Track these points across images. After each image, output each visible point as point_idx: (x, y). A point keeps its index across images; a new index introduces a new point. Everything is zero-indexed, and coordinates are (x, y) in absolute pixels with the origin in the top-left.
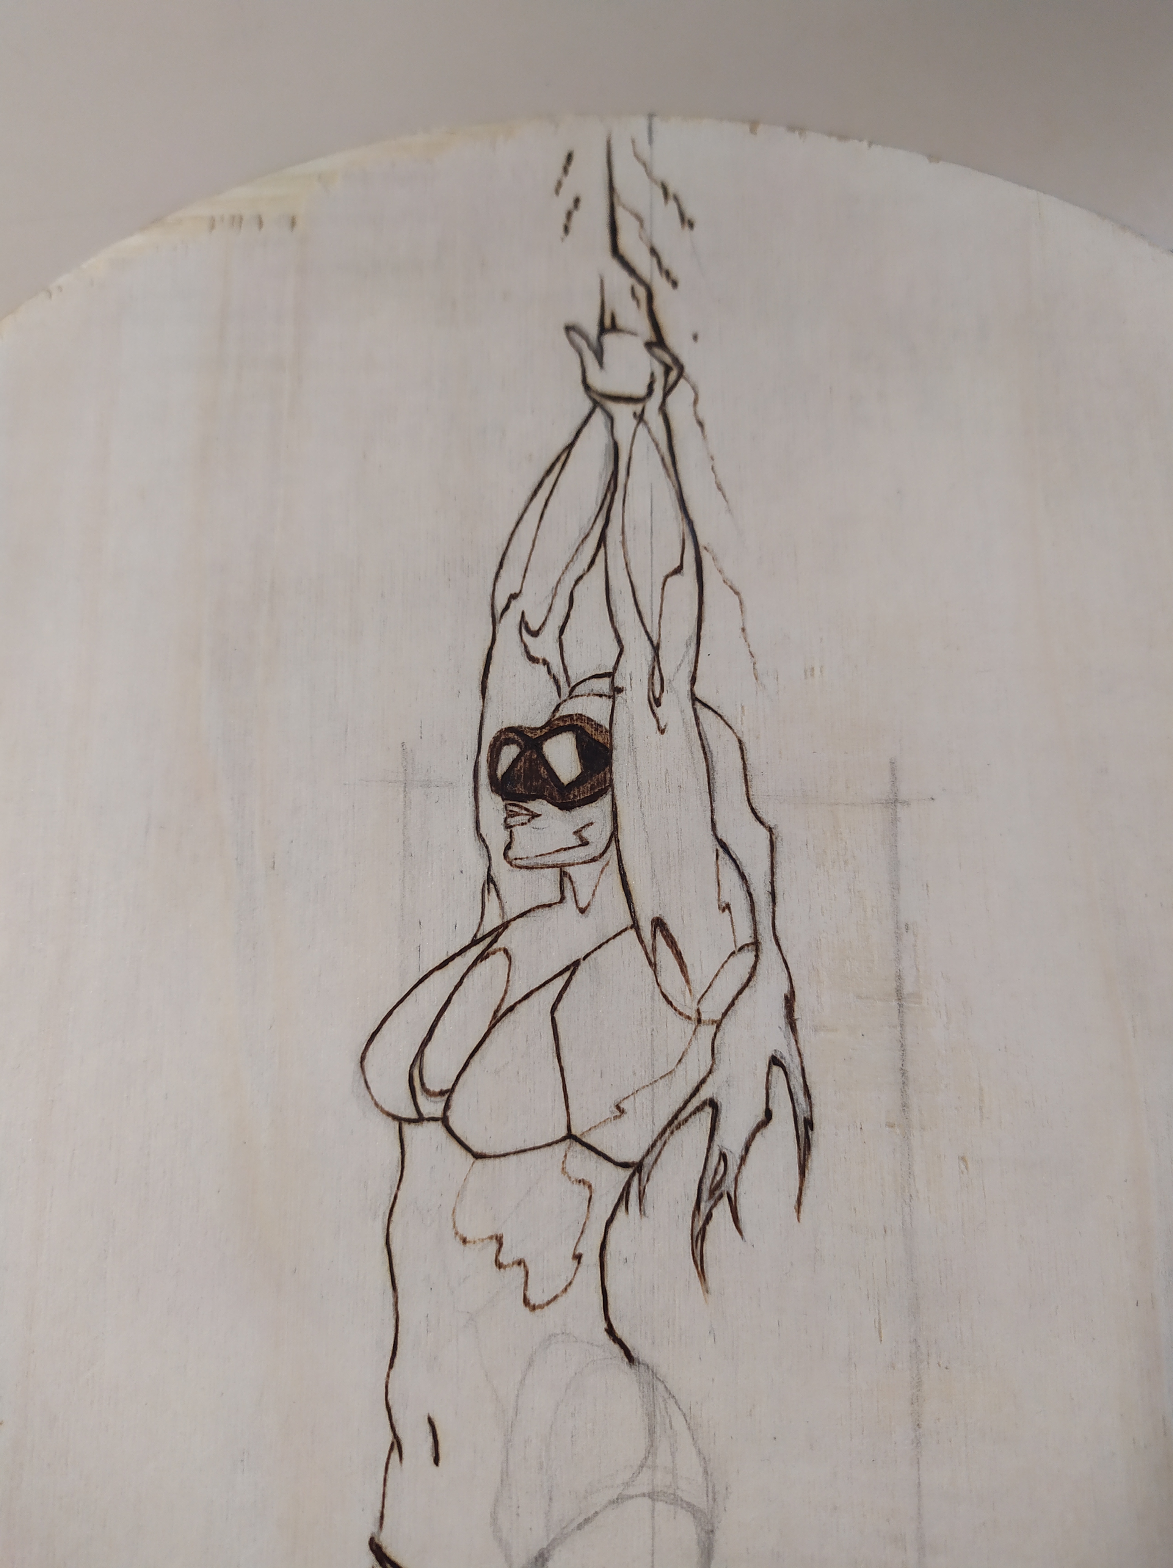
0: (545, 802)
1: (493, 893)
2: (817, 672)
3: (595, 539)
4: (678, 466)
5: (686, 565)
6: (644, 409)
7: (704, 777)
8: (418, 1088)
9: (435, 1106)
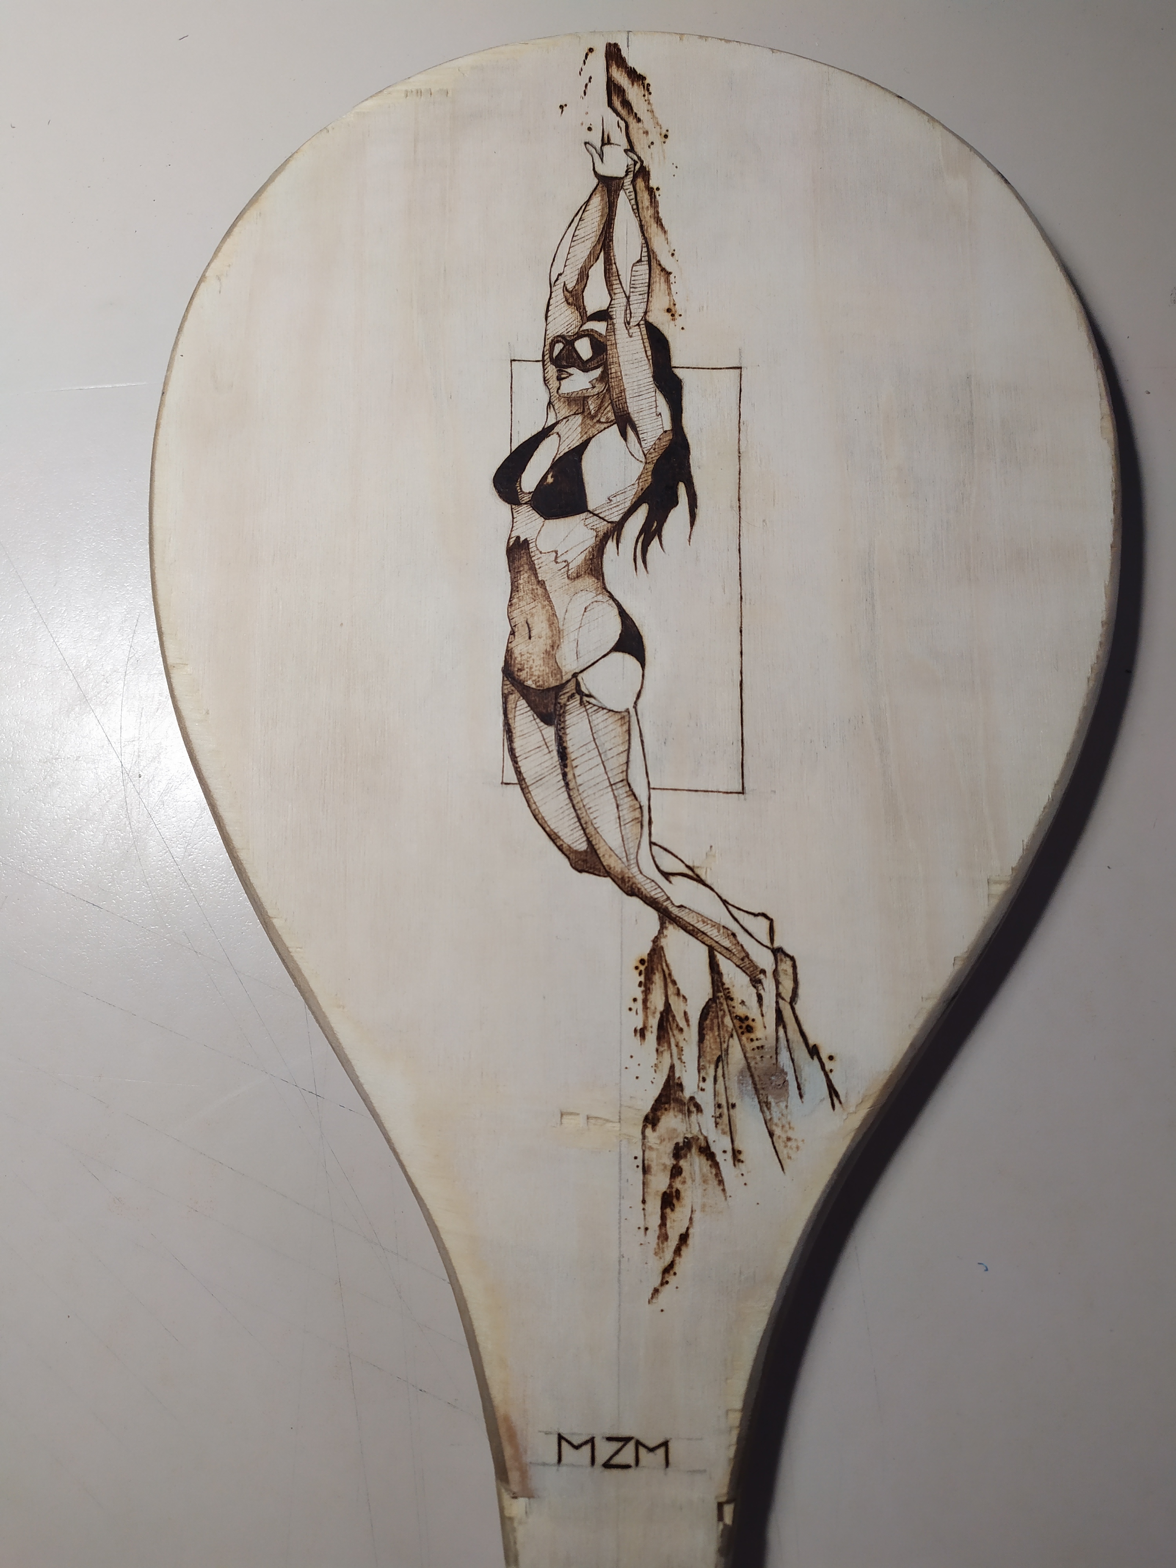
0: (575, 369)
1: (552, 409)
2: (705, 308)
3: (599, 247)
4: (640, 210)
5: (643, 259)
6: (623, 183)
7: (650, 357)
8: (519, 491)
9: (526, 498)
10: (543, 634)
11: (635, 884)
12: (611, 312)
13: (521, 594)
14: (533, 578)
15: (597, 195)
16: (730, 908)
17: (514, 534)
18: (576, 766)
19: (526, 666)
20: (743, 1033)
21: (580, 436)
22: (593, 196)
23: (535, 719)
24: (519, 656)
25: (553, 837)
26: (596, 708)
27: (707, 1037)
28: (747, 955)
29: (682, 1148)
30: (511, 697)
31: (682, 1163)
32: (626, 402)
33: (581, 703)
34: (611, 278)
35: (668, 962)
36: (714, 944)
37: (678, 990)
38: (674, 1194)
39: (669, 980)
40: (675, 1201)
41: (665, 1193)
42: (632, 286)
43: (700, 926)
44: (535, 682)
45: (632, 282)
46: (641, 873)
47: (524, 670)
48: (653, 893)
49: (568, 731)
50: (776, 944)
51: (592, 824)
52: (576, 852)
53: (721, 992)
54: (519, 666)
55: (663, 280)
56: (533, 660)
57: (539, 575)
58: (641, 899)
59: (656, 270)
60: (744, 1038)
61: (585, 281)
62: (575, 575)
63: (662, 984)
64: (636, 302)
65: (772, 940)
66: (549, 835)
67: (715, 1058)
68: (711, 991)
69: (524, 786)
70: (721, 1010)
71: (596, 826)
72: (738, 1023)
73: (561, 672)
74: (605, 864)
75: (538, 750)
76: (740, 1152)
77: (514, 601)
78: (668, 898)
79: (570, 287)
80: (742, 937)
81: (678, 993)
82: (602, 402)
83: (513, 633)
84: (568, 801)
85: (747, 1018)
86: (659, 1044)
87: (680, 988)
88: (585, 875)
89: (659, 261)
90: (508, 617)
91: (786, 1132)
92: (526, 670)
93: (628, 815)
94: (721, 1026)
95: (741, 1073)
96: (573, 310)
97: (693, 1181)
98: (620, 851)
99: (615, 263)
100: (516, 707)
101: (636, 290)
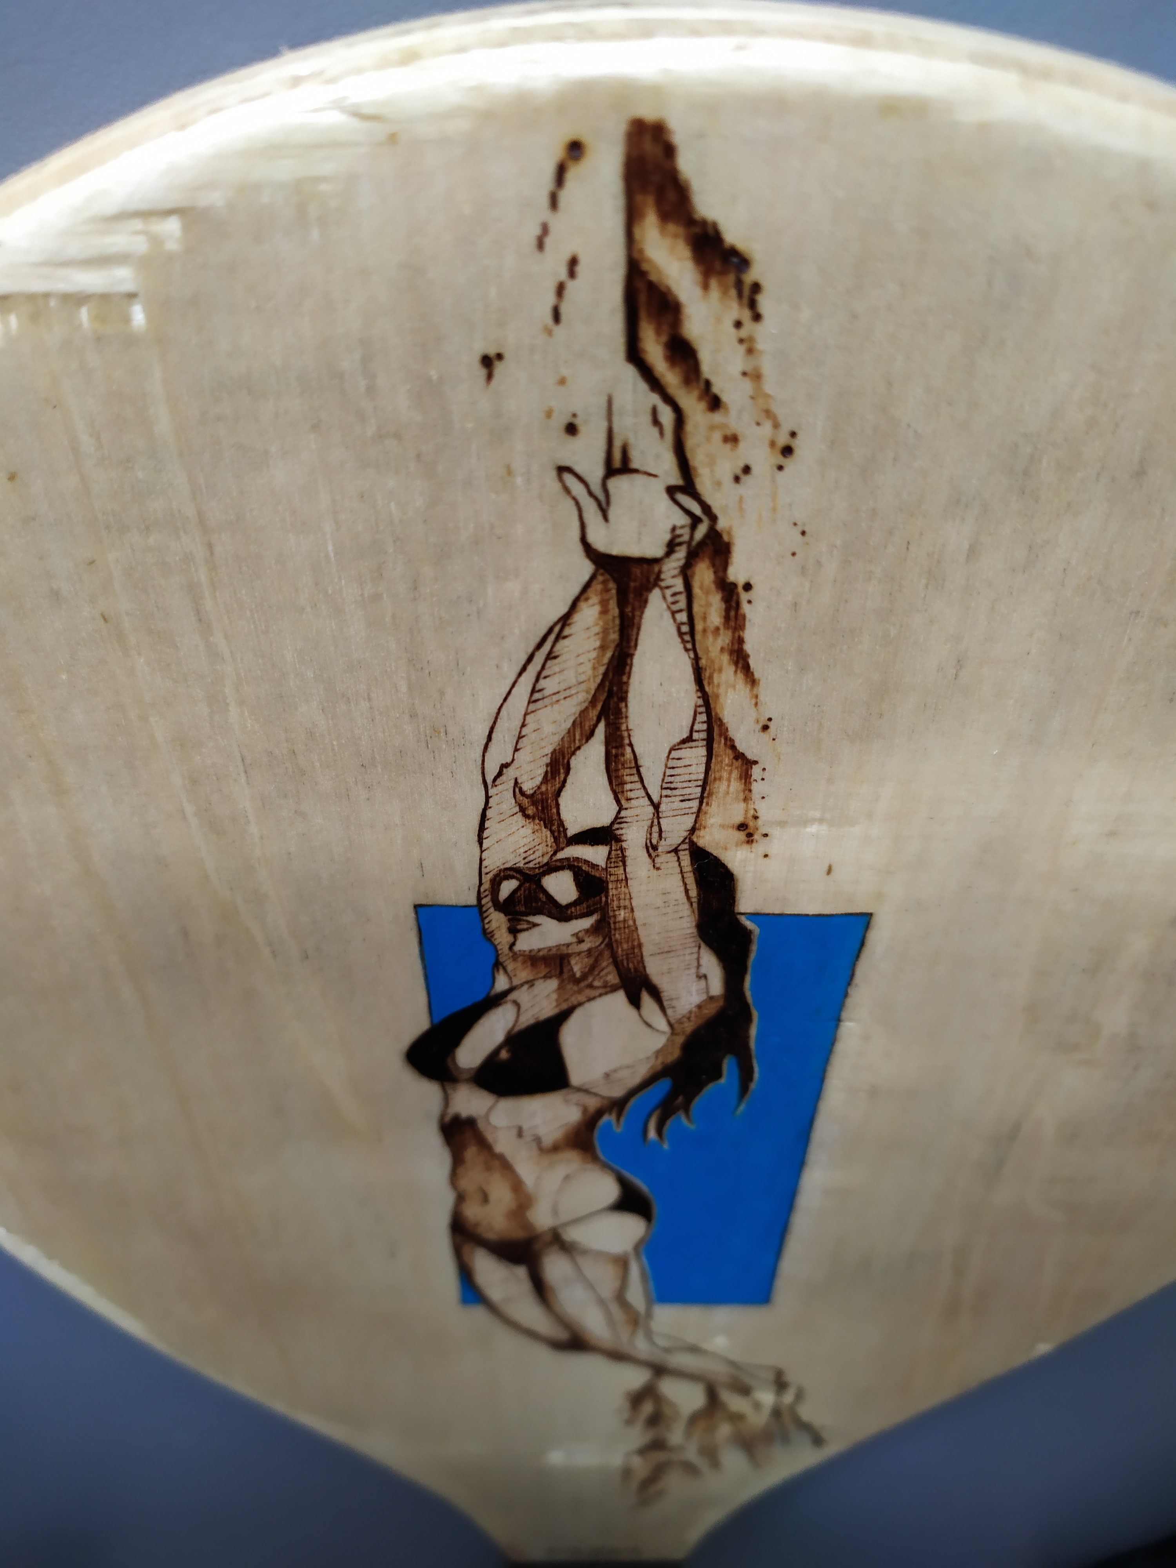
0: (544, 916)
1: (502, 971)
4: (698, 637)
5: (695, 736)
6: (660, 572)
8: (453, 1067)
9: (464, 1076)
10: (506, 1197)
11: (627, 1354)
12: (618, 829)
13: (469, 1168)
14: (486, 1153)
15: (591, 602)
17: (450, 1112)
19: (482, 1223)
21: (554, 1004)
22: (582, 605)
23: (500, 1261)
24: (471, 1217)
25: (529, 1332)
26: (582, 1253)
30: (465, 1247)
32: (643, 961)
33: (563, 1249)
34: (621, 771)
39: (660, 1402)
42: (665, 785)
44: (497, 1235)
45: (668, 779)
46: (635, 1350)
47: (479, 1226)
48: (647, 1360)
49: (544, 1268)
51: (577, 1324)
52: (558, 1340)
53: (716, 1403)
54: (472, 1224)
55: (735, 774)
56: (492, 1218)
57: (495, 1150)
58: (633, 1363)
59: (724, 757)
61: (562, 776)
62: (550, 1149)
63: (653, 1403)
64: (671, 813)
65: (779, 1379)
66: (524, 1332)
68: (705, 1405)
69: (489, 1305)
72: (730, 1417)
73: (533, 1227)
74: (592, 1346)
75: (506, 1282)
77: (460, 1172)
78: (665, 1362)
79: (528, 786)
82: (596, 961)
83: (460, 1197)
84: (548, 1311)
85: (740, 1413)
88: (569, 1353)
89: (732, 740)
90: (452, 1187)
92: (484, 1226)
93: (621, 1317)
96: (537, 827)
98: (610, 1337)
99: (631, 745)
100: (472, 1254)
101: (675, 792)
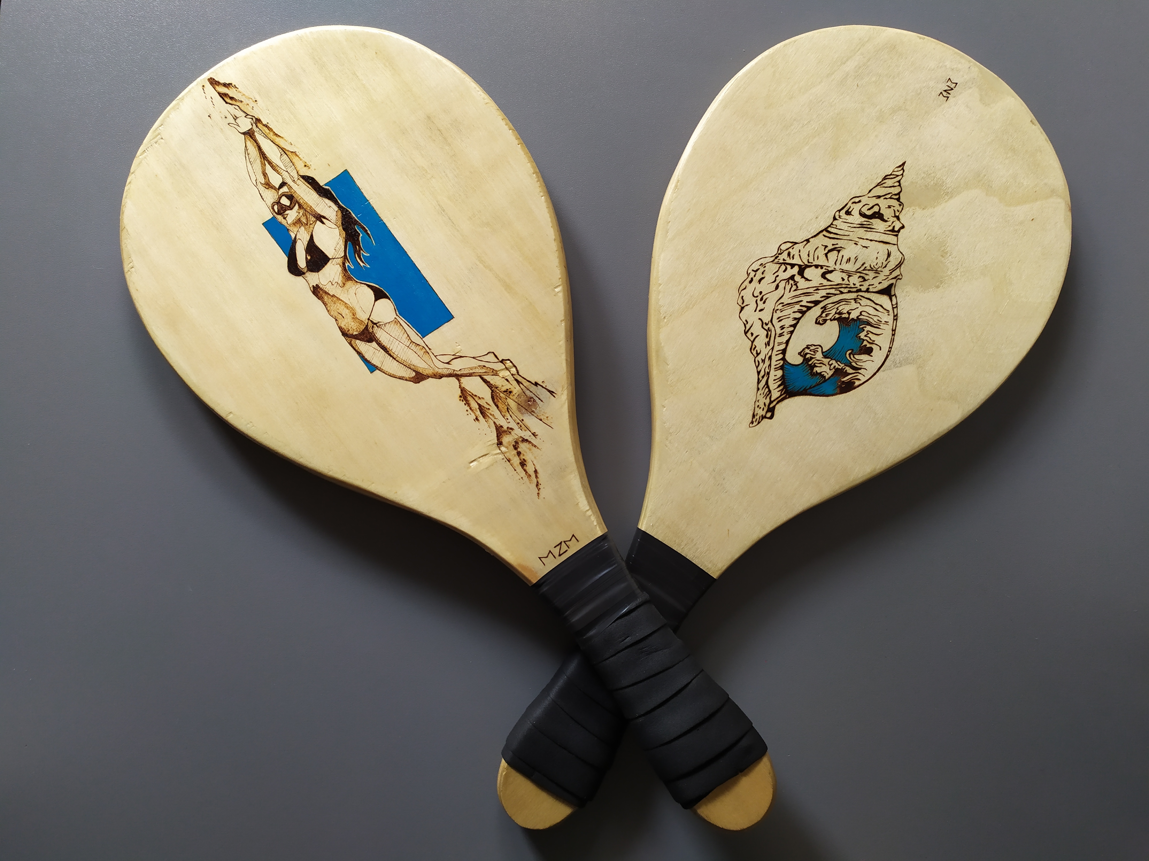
0: (287, 211)
3: (263, 160)
4: (267, 136)
6: (254, 130)
7: (311, 188)
8: (301, 269)
9: (305, 270)
10: (347, 313)
11: (440, 373)
12: (285, 181)
13: (329, 305)
14: (329, 296)
16: (477, 358)
17: (311, 286)
18: (392, 349)
19: (349, 328)
20: (509, 395)
21: (308, 234)
22: (246, 142)
23: (366, 344)
24: (344, 326)
25: (401, 378)
26: (384, 325)
27: (499, 405)
28: (493, 369)
29: (516, 445)
30: (353, 342)
31: (519, 450)
32: (315, 210)
33: (377, 326)
34: (276, 169)
35: (469, 390)
36: (480, 374)
37: (479, 397)
38: (523, 461)
39: (473, 396)
40: (525, 463)
41: (520, 463)
43: (471, 371)
44: (357, 331)
45: (284, 165)
46: (439, 368)
47: (349, 330)
48: (448, 372)
49: (380, 340)
50: (500, 359)
51: (411, 365)
52: (413, 377)
53: (493, 387)
54: (347, 330)
56: (350, 324)
57: (330, 294)
58: (445, 377)
59: (290, 154)
60: (511, 397)
61: (267, 176)
62: (343, 285)
63: (472, 399)
64: (291, 171)
65: (498, 359)
66: (400, 378)
67: (506, 410)
68: (489, 389)
69: (379, 369)
70: (497, 393)
71: (413, 364)
72: (505, 393)
73: (363, 321)
74: (425, 374)
75: (375, 353)
76: (535, 433)
77: (329, 309)
78: (454, 370)
80: (487, 365)
81: (480, 398)
82: (306, 216)
83: (336, 320)
84: (398, 363)
85: (507, 389)
86: (485, 419)
87: (479, 396)
88: (421, 383)
89: (288, 150)
90: (331, 316)
91: (545, 416)
92: (350, 330)
93: (421, 353)
94: (501, 398)
95: (518, 408)
96: (271, 190)
97: (526, 453)
98: (426, 366)
100: (356, 345)
101: (288, 167)
